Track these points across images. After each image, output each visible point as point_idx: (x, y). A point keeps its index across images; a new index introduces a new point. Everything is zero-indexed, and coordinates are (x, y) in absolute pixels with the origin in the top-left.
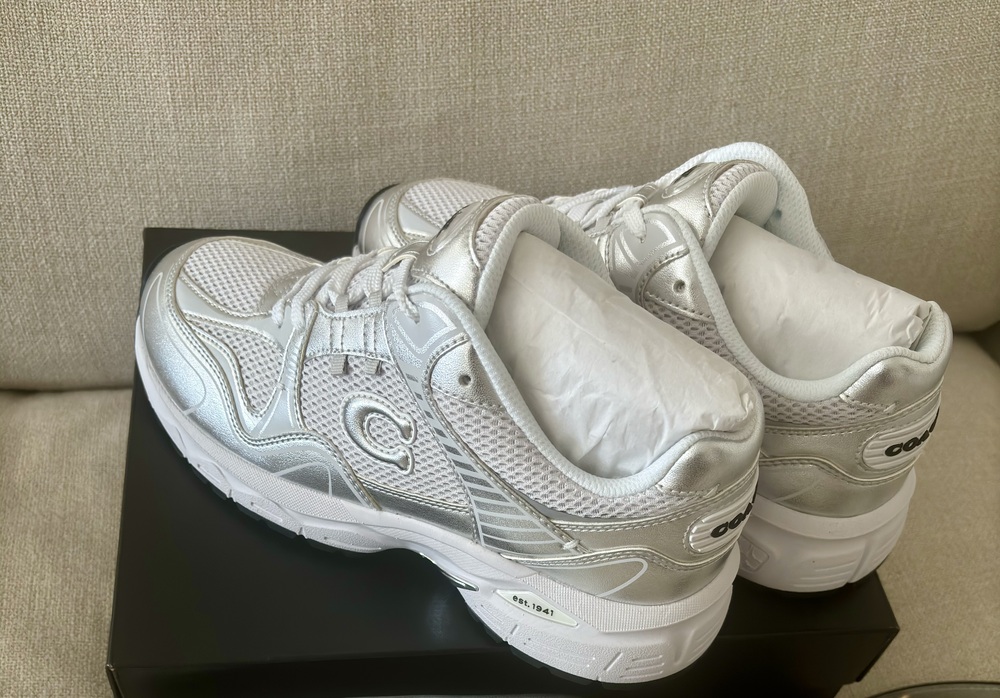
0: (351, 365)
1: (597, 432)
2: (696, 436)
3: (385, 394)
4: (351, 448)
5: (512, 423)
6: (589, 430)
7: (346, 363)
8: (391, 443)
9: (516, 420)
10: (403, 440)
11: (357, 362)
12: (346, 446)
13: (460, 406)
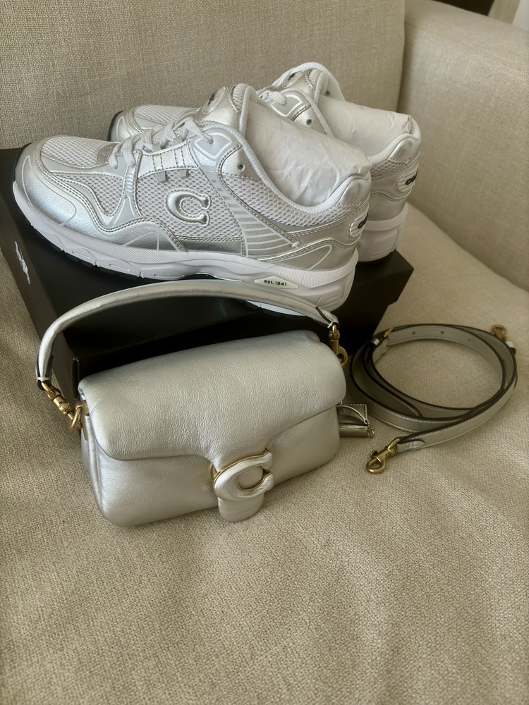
0: (169, 175)
1: (305, 183)
2: (352, 177)
3: (191, 186)
4: (172, 219)
5: (265, 185)
6: (300, 184)
7: (166, 175)
8: (195, 212)
9: (266, 184)
10: (204, 208)
11: (172, 173)
12: (168, 219)
13: (239, 180)
